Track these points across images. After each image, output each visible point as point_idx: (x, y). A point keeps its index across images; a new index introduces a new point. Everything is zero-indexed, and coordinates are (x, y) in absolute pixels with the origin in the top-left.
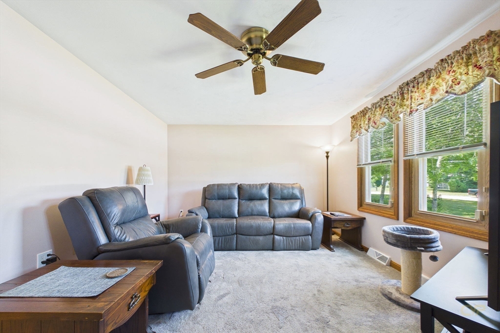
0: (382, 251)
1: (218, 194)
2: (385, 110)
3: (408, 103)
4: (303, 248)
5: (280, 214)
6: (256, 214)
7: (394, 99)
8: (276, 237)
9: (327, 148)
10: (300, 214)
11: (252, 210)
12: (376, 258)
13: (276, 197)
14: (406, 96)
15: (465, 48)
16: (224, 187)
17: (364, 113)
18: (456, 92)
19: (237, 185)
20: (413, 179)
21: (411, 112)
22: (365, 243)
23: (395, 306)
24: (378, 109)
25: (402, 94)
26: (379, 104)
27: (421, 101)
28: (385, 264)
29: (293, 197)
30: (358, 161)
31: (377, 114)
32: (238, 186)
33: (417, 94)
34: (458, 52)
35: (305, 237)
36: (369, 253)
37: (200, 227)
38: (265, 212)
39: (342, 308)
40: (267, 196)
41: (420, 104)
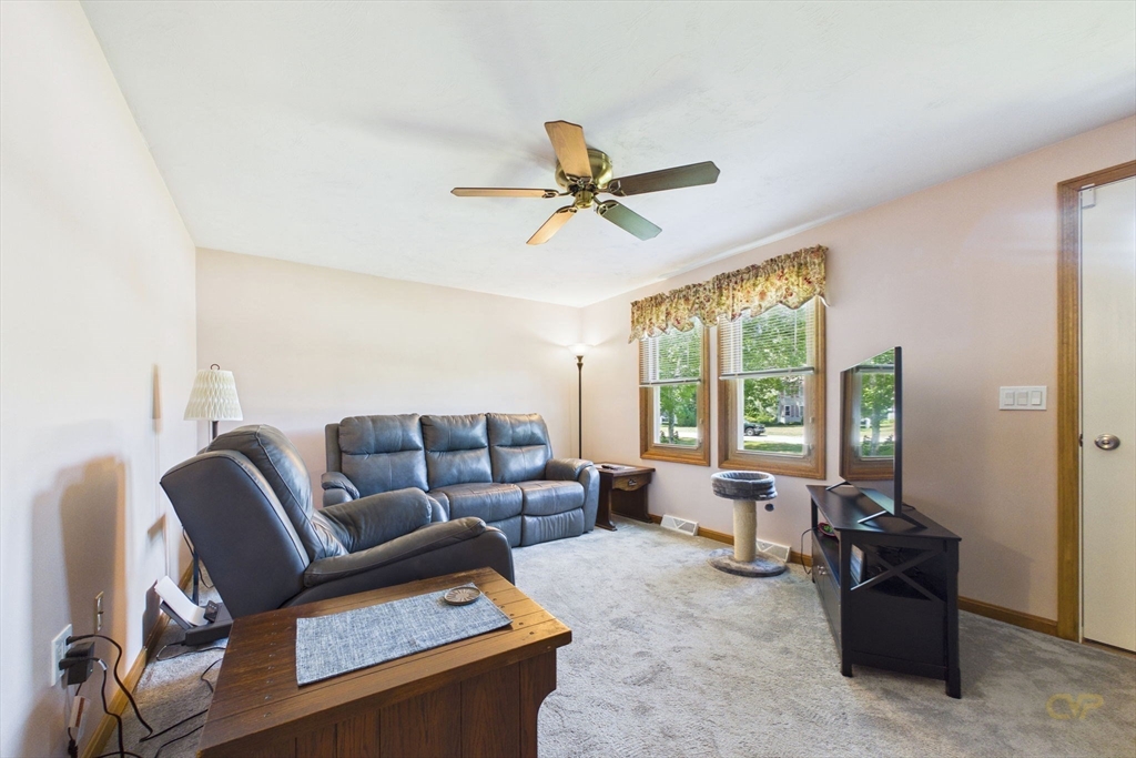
0: (679, 516)
1: (377, 440)
2: (696, 306)
3: (730, 302)
4: (571, 532)
5: (515, 475)
6: (468, 479)
7: (707, 293)
8: (528, 519)
9: (580, 350)
10: (550, 472)
11: (460, 472)
12: (677, 529)
13: (504, 442)
14: (725, 292)
15: (797, 255)
16: (391, 423)
17: (657, 301)
18: (790, 304)
19: (417, 420)
20: (729, 408)
21: (733, 317)
22: (652, 511)
23: (740, 578)
24: (682, 301)
25: (720, 288)
26: (684, 293)
27: (746, 305)
28: (692, 534)
29: (531, 442)
30: (641, 377)
31: (681, 307)
32: (420, 419)
33: (740, 294)
34: (789, 256)
35: (573, 512)
36: (663, 524)
37: (430, 511)
38: (484, 474)
39: (692, 595)
40: (484, 441)
41: (745, 308)
